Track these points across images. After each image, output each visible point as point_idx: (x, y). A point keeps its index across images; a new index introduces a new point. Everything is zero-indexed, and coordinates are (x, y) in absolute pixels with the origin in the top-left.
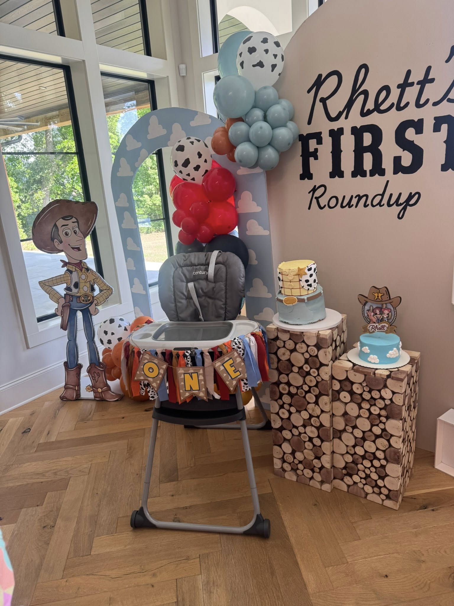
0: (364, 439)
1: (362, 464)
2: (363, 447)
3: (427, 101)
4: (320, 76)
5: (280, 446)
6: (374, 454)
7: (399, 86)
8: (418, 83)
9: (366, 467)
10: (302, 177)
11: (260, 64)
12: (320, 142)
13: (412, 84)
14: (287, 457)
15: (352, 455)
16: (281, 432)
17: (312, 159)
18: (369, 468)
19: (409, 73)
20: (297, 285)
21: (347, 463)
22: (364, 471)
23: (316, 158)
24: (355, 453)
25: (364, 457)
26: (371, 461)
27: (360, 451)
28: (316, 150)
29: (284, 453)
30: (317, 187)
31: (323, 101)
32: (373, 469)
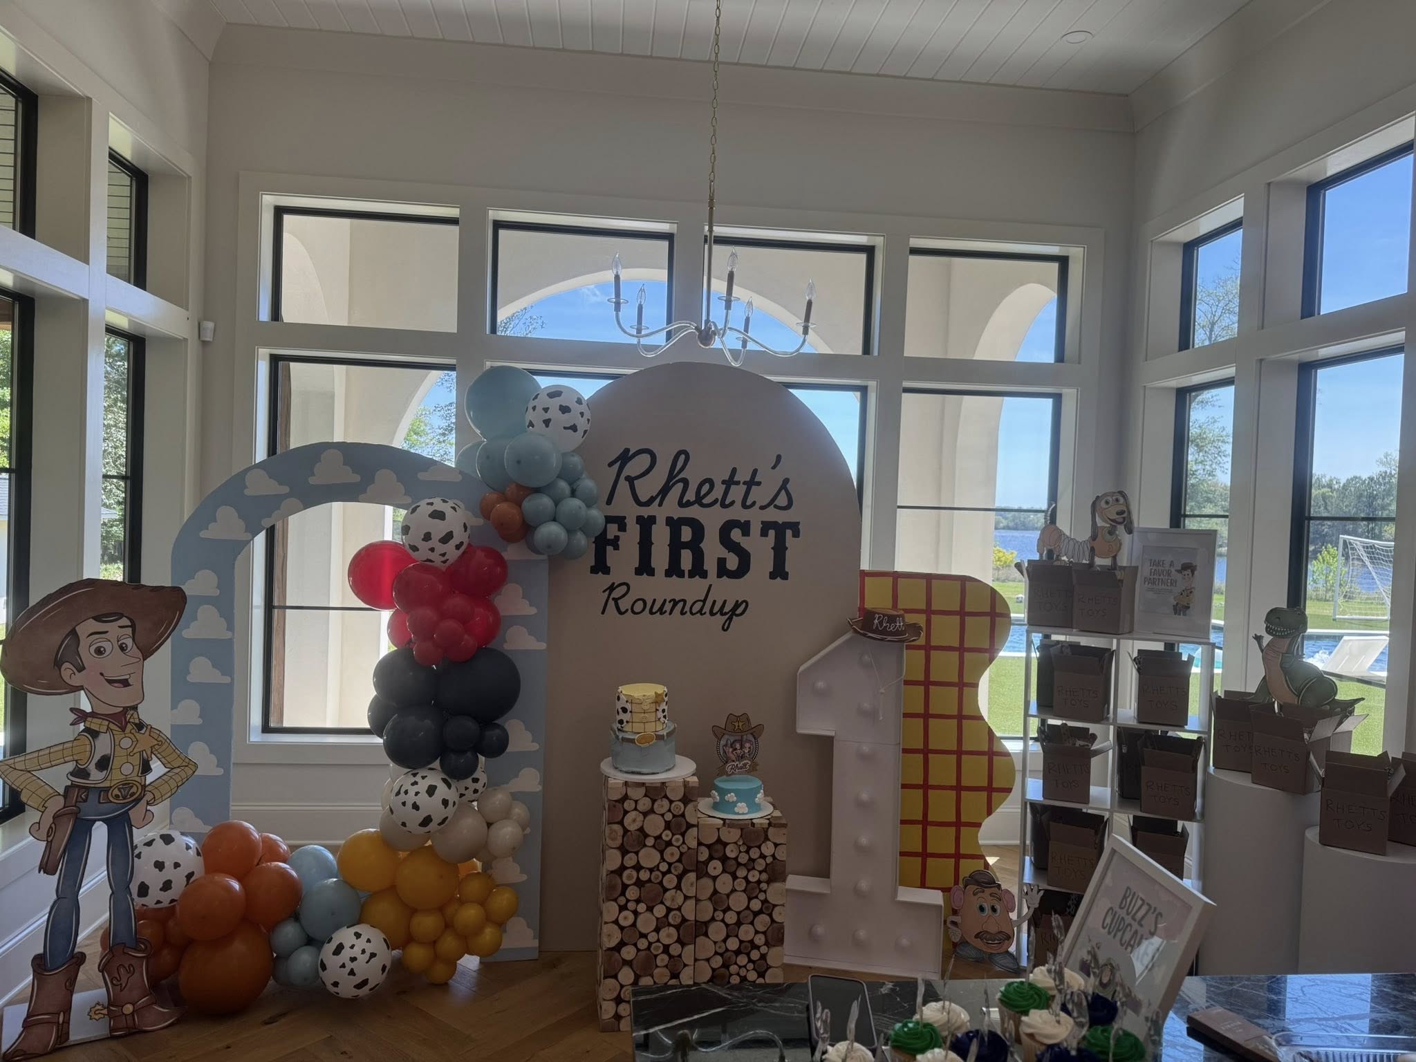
0: (739, 924)
1: (736, 963)
2: (737, 936)
3: (754, 503)
4: (627, 450)
5: (615, 977)
6: (752, 942)
7: (724, 482)
8: (745, 483)
9: (740, 967)
10: (594, 570)
11: (574, 428)
12: (622, 528)
13: (738, 483)
14: (625, 992)
15: (721, 955)
16: (619, 953)
17: (609, 549)
18: (745, 966)
19: (734, 471)
20: (652, 717)
21: (714, 970)
22: (738, 974)
23: (616, 548)
24: (727, 950)
25: (738, 952)
26: (748, 955)
27: (733, 944)
28: (617, 538)
29: (622, 986)
30: (616, 584)
31: (630, 480)
32: (750, 966)
